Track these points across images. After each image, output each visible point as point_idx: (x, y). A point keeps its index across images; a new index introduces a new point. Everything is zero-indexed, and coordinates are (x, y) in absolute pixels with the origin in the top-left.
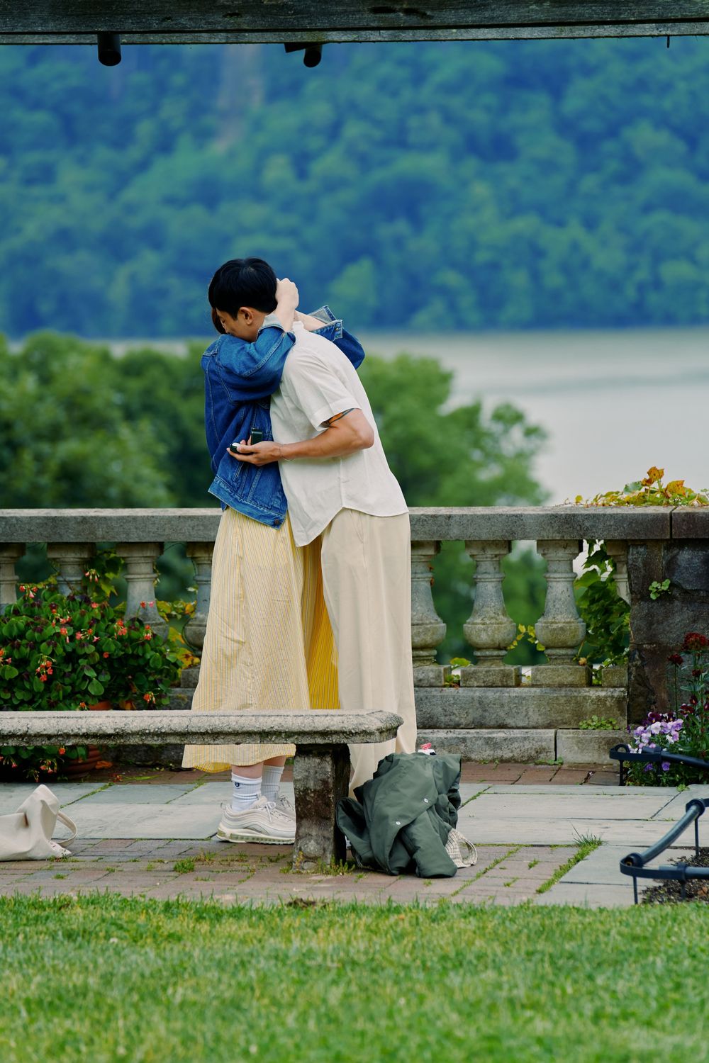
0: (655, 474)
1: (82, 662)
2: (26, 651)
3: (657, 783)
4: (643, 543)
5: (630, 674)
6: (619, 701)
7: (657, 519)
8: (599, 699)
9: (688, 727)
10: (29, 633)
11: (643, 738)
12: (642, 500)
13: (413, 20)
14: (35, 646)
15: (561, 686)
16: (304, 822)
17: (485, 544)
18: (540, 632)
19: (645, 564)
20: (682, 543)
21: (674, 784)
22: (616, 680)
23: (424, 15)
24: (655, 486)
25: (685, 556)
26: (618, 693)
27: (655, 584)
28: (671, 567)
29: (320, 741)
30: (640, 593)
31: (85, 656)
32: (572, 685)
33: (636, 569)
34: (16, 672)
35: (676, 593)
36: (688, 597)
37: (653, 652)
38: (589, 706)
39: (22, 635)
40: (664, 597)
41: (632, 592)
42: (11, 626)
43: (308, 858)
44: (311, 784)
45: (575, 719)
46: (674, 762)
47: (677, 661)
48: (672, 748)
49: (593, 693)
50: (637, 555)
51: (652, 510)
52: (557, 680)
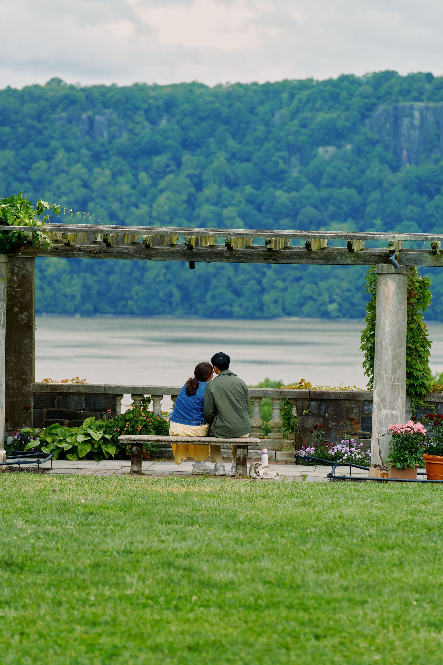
0: (303, 380)
1: (148, 427)
2: (134, 423)
3: (308, 465)
4: (301, 399)
5: (296, 436)
6: (293, 443)
7: (305, 393)
8: (287, 443)
9: (315, 450)
10: (135, 419)
11: (303, 453)
12: (299, 388)
13: (275, 261)
14: (137, 422)
15: (277, 439)
16: (239, 466)
17: (256, 398)
18: (271, 423)
19: (302, 405)
20: (312, 400)
21: (312, 465)
22: (292, 438)
23: (277, 260)
24: (303, 384)
25: (313, 403)
26: (292, 441)
27: (304, 411)
28: (309, 407)
29: (244, 445)
30: (300, 413)
31: (149, 425)
32: (279, 439)
33: (299, 406)
34: (131, 429)
35: (310, 413)
36: (313, 415)
37: (303, 430)
38: (284, 445)
39: (132, 419)
40: (307, 415)
41: (297, 413)
42: (130, 417)
43: (240, 475)
44: (241, 456)
45: (281, 448)
46: (312, 459)
47: (312, 432)
48: (312, 455)
49: (286, 441)
50: (299, 403)
51: (303, 390)
52: (276, 437)
